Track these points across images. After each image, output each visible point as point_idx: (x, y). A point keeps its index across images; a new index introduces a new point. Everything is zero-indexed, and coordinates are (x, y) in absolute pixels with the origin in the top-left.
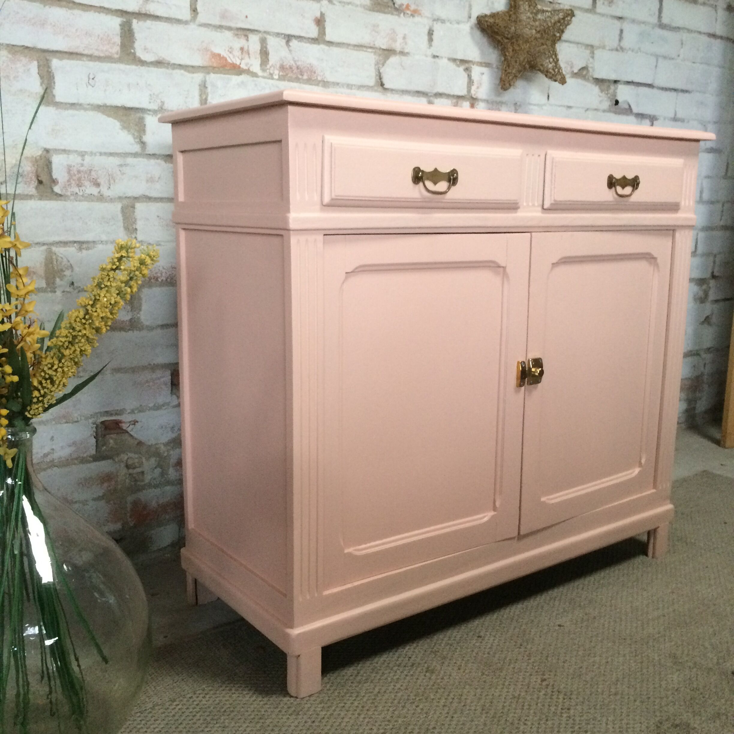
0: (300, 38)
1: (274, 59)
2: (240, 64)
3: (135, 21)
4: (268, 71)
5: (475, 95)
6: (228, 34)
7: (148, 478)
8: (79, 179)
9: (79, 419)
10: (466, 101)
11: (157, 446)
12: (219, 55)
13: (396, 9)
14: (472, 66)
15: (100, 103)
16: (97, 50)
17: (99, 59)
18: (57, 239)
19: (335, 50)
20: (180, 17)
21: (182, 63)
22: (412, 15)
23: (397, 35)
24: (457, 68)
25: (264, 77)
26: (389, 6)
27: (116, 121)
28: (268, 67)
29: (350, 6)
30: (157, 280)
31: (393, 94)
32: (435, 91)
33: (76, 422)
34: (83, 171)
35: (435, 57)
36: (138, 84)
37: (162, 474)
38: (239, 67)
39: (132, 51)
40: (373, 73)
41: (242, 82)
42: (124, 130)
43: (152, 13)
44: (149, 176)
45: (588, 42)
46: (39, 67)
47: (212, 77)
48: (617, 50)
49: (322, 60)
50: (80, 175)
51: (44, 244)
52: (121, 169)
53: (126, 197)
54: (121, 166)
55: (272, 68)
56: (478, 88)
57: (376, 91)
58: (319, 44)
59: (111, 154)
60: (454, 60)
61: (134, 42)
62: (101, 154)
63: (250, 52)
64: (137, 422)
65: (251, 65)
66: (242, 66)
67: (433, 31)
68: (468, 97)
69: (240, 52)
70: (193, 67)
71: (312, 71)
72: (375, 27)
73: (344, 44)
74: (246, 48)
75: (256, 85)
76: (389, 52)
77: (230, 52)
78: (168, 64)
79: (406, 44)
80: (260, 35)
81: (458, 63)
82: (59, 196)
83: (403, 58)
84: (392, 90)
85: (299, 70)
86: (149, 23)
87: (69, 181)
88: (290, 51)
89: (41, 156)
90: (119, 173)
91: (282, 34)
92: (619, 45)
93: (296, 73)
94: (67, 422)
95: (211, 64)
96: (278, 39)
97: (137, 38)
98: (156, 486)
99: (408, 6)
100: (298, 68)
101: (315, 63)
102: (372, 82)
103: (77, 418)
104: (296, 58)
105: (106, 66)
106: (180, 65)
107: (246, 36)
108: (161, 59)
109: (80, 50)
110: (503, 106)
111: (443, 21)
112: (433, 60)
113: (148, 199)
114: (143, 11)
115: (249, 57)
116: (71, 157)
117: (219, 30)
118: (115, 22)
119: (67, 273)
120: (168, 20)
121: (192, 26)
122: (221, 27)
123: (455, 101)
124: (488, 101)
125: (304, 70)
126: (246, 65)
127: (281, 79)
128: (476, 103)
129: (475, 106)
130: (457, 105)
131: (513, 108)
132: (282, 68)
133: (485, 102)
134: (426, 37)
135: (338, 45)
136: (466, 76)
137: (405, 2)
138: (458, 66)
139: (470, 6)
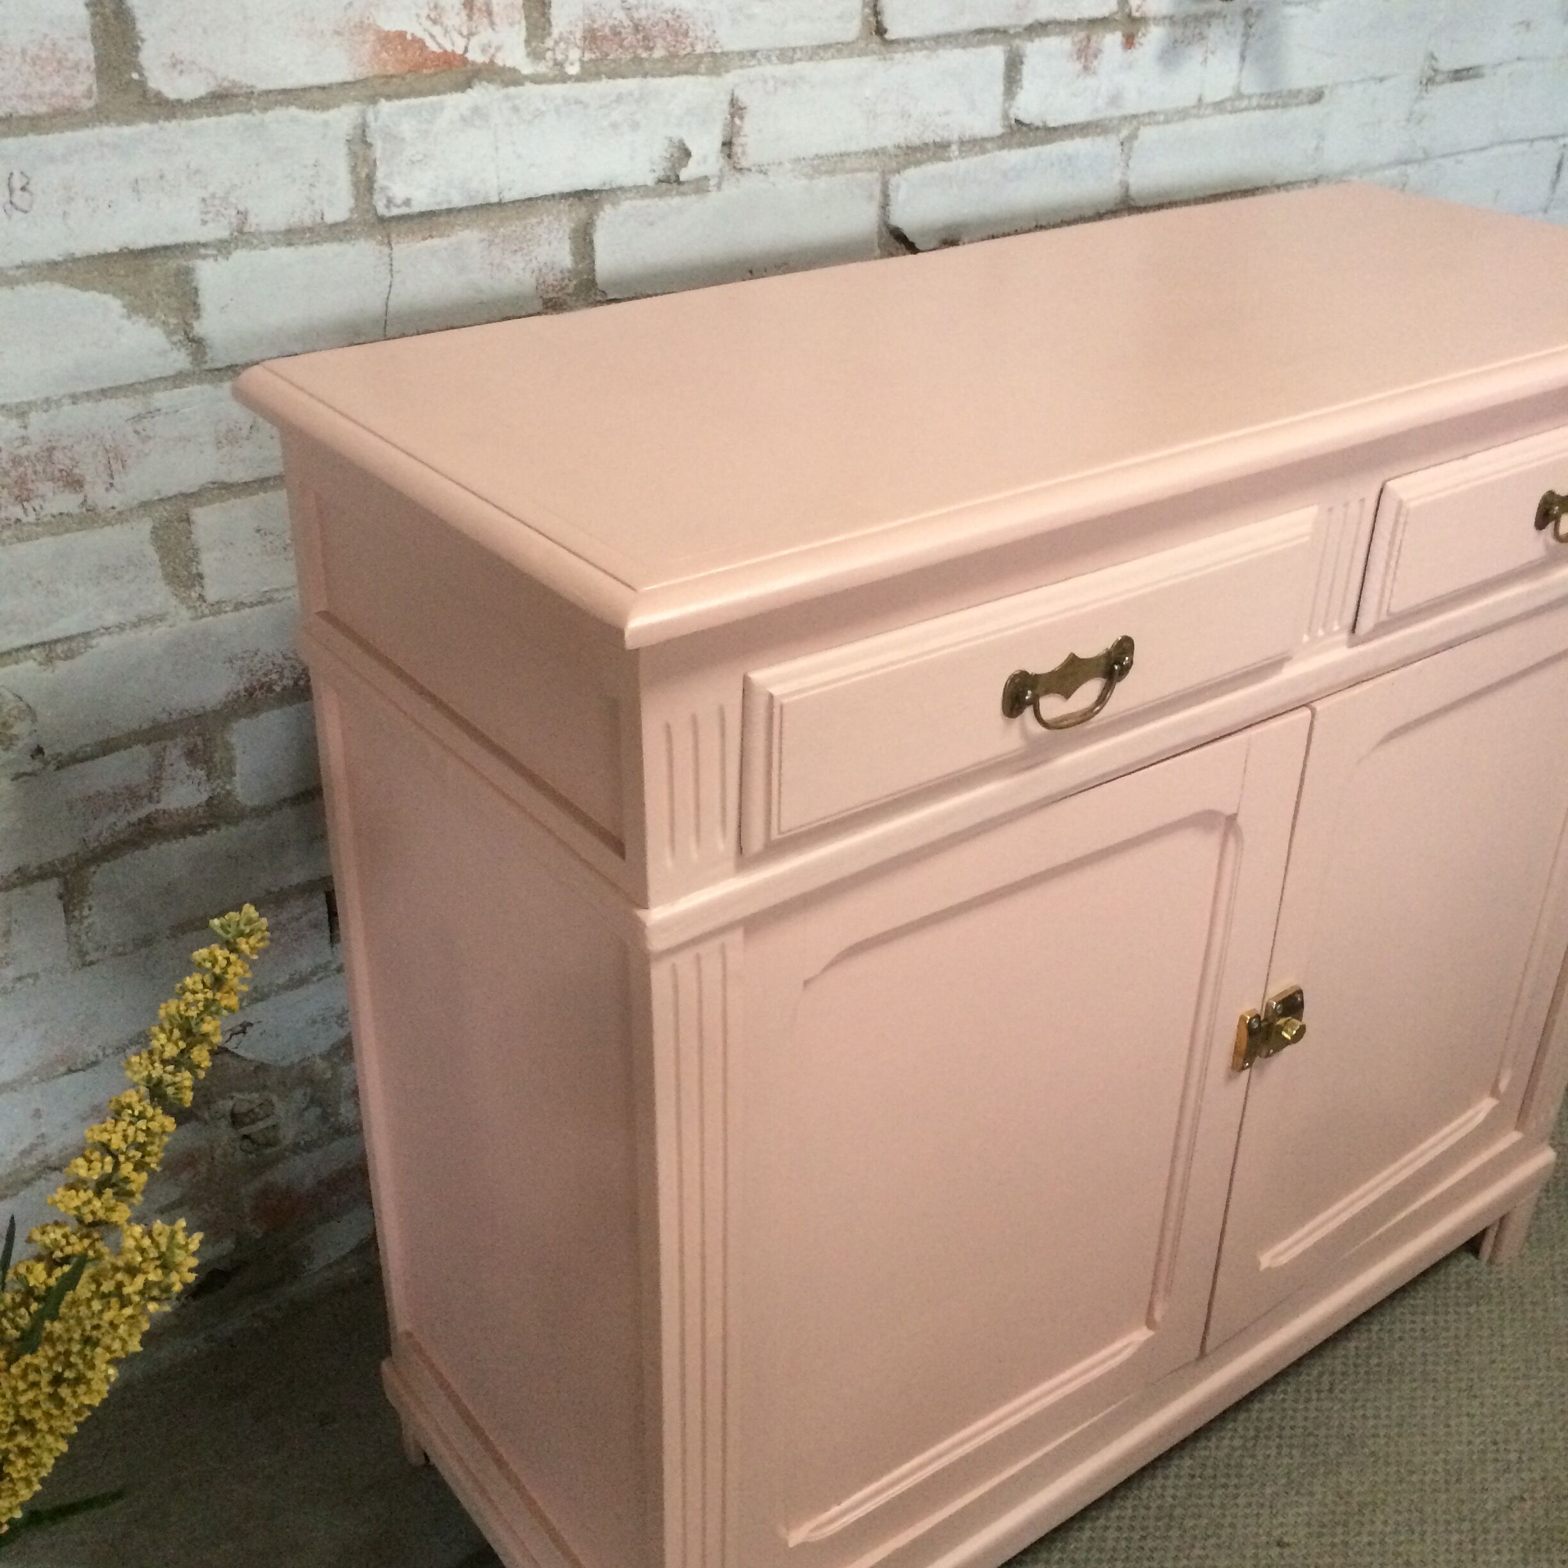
1: (564, 16)
2: (466, 50)
4: (549, 54)
5: (1137, 11)
7: (288, 1135)
8: (22, 481)
9: (101, 1054)
10: (1114, 31)
11: (305, 1063)
12: (401, 35)
15: (54, 255)
16: (25, 97)
17: (35, 124)
21: (290, 83)
25: (536, 79)
27: (107, 298)
28: (549, 43)
30: (270, 689)
31: (910, 50)
32: (1028, 21)
34: (28, 458)
36: (162, 177)
37: (324, 1118)
38: (464, 60)
39: (135, 76)
41: (476, 110)
42: (134, 318)
44: (223, 428)
47: (385, 113)
50: (21, 469)
52: (139, 428)
53: (161, 500)
54: (139, 418)
55: (562, 45)
57: (863, 53)
59: (104, 393)
61: (137, 49)
62: (75, 399)
63: (495, 9)
64: (251, 1025)
65: (498, 49)
66: (470, 56)
68: (1119, 17)
69: (464, 14)
70: (323, 88)
71: (677, 28)
75: (516, 109)
77: (435, 22)
78: (250, 95)
84: (908, 41)
85: (640, 37)
90: (133, 439)
93: (632, 46)
94: (70, 1071)
95: (376, 70)
97: (143, 36)
98: (309, 1147)
100: (637, 28)
102: (852, 28)
103: (97, 1056)
105: (56, 142)
106: (285, 92)
108: (226, 84)
110: (1215, 22)
113: (224, 489)
115: (492, 24)
118: (69, 4)
119: (22, 728)
123: (1082, 35)
124: (1171, 18)
125: (655, 31)
126: (484, 51)
127: (590, 73)
128: (1140, 34)
129: (1136, 40)
130: (1087, 47)
131: (1240, 24)
132: (592, 37)
133: (1164, 25)
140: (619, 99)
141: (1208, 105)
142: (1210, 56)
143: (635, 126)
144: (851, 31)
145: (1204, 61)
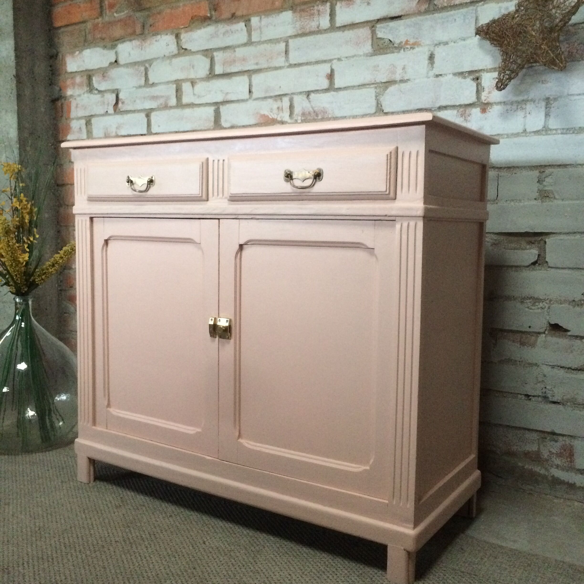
0: (316, 91)
1: (297, 110)
2: (277, 118)
3: (221, 107)
4: (294, 118)
5: (485, 101)
6: (270, 101)
10: (476, 108)
12: (264, 115)
13: (396, 48)
14: (482, 74)
16: (204, 126)
19: (341, 93)
20: (243, 98)
21: (244, 124)
22: (412, 48)
23: (396, 68)
24: (463, 80)
26: (390, 48)
28: (294, 116)
29: (355, 58)
32: (438, 105)
35: (437, 76)
38: (276, 120)
39: (220, 123)
40: (374, 103)
43: (229, 100)
49: (332, 102)
55: (297, 116)
56: (490, 93)
57: (377, 116)
58: (330, 92)
60: (461, 74)
61: (220, 118)
63: (284, 108)
65: (284, 117)
67: (434, 55)
68: (479, 103)
69: (277, 110)
70: (250, 125)
71: (324, 112)
73: (349, 87)
74: (281, 107)
76: (390, 83)
77: (271, 112)
78: (237, 126)
79: (406, 73)
80: (289, 96)
81: (467, 75)
83: (403, 85)
84: (392, 113)
86: (228, 105)
88: (310, 101)
91: (304, 92)
93: (313, 116)
95: (259, 122)
96: (301, 96)
97: (222, 116)
99: (407, 42)
100: (314, 112)
101: (327, 106)
104: (314, 106)
107: (281, 99)
108: (233, 124)
109: (197, 128)
110: (528, 103)
111: (446, 43)
112: (435, 79)
114: (225, 100)
115: (283, 112)
117: (265, 100)
118: (211, 110)
120: (238, 101)
121: (250, 101)
122: (265, 98)
123: (461, 110)
124: (504, 102)
125: (318, 113)
126: (281, 118)
128: (488, 108)
129: (487, 110)
130: (465, 113)
131: (543, 104)
132: (303, 114)
133: (501, 105)
134: (427, 62)
135: (346, 88)
136: (475, 85)
137: (404, 40)
138: (465, 78)
139: (477, 20)
141: (530, 133)
142: (528, 115)
144: (373, 110)
145: (525, 117)
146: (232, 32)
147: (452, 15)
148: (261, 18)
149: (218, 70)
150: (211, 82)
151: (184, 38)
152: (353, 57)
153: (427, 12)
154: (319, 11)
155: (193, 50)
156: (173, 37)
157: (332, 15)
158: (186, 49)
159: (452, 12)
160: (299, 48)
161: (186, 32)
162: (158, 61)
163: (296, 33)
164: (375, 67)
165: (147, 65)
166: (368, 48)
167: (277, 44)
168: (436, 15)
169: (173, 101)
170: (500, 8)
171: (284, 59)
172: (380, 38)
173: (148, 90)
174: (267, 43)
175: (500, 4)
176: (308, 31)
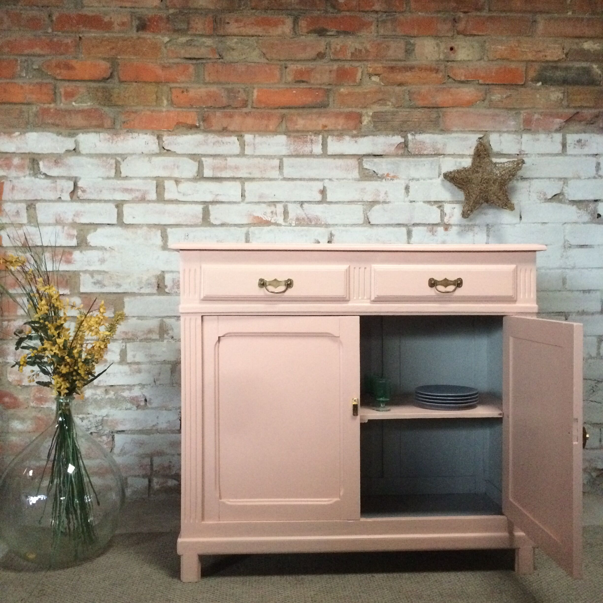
0: (309, 202)
1: (292, 215)
3: (210, 206)
4: (288, 222)
5: (448, 222)
6: (263, 205)
10: (440, 227)
12: (258, 217)
13: (379, 177)
14: (445, 204)
16: (190, 222)
17: (191, 226)
18: (166, 315)
19: (333, 206)
20: (234, 200)
21: (236, 223)
22: (392, 179)
23: (380, 192)
24: (431, 207)
25: (285, 226)
26: (374, 177)
28: (288, 220)
29: (344, 180)
31: (378, 227)
32: (413, 223)
33: (171, 410)
35: (411, 202)
36: (211, 236)
38: (270, 222)
39: (209, 220)
40: (362, 216)
41: (271, 230)
43: (220, 201)
45: (561, 176)
46: (161, 233)
47: (252, 229)
48: (594, 178)
49: (325, 212)
51: (160, 317)
55: (291, 220)
56: (450, 217)
57: (365, 226)
58: (322, 204)
60: (429, 202)
61: (210, 216)
63: (277, 213)
65: (278, 220)
66: (272, 221)
67: (409, 186)
68: (442, 224)
69: (271, 214)
70: (242, 224)
71: (317, 219)
72: (363, 190)
73: (340, 202)
74: (274, 212)
75: (279, 230)
76: (374, 203)
77: (265, 215)
78: (228, 224)
79: (387, 197)
80: (283, 204)
81: (433, 203)
82: (168, 294)
83: (386, 206)
84: (377, 225)
85: (309, 220)
86: (218, 206)
87: (173, 286)
88: (303, 210)
89: (160, 275)
91: (297, 201)
92: (597, 174)
93: (307, 221)
94: (165, 410)
95: (252, 222)
96: (295, 205)
97: (211, 214)
99: (388, 175)
100: (308, 218)
101: (319, 214)
104: (307, 213)
105: (194, 229)
107: (275, 205)
108: (224, 222)
109: (182, 223)
110: (475, 227)
111: (418, 180)
112: (410, 204)
114: (215, 200)
115: (277, 216)
116: (175, 274)
117: (258, 204)
118: (199, 208)
119: (170, 332)
120: (229, 203)
121: (242, 204)
122: (259, 202)
123: (430, 227)
124: (460, 225)
125: (312, 219)
126: (275, 220)
127: (296, 225)
128: (449, 228)
130: (432, 230)
131: (485, 228)
132: (298, 219)
133: (457, 226)
134: (403, 191)
135: (336, 203)
136: (439, 211)
137: (386, 173)
138: (432, 205)
139: (440, 167)
140: (303, 230)
142: (476, 235)
143: (306, 236)
144: (361, 222)
145: (474, 236)
146: (223, 143)
147: (422, 161)
148: (255, 136)
149: (207, 173)
150: (199, 183)
151: (166, 140)
152: (343, 179)
153: (402, 155)
154: (312, 140)
155: (179, 152)
156: (155, 138)
157: (324, 145)
158: (168, 150)
159: (423, 159)
160: (293, 166)
161: (169, 135)
162: (134, 156)
163: (290, 154)
164: (362, 189)
165: (119, 159)
166: (356, 174)
167: (271, 160)
168: (411, 159)
169: (153, 196)
170: (456, 162)
171: (278, 172)
172: (366, 169)
173: (119, 182)
174: (261, 158)
175: (455, 159)
176: (301, 153)
